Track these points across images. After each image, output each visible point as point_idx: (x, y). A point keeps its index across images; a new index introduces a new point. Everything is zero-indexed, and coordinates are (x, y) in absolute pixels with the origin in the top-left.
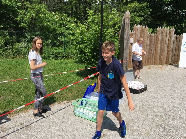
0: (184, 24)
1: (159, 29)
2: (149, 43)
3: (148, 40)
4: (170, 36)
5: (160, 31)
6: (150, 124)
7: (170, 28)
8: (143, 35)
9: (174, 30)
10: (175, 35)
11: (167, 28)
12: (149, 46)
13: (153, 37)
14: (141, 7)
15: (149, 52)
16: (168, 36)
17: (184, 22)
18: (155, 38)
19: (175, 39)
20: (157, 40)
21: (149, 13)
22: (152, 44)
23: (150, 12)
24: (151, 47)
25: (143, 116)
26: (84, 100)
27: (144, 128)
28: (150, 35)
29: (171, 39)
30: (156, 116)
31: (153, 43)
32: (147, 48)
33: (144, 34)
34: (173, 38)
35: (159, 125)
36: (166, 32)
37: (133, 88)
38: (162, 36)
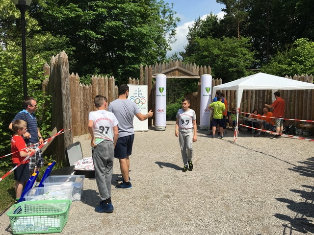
0: (121, 71)
1: (95, 77)
2: (83, 99)
3: (82, 94)
4: (110, 89)
5: (97, 82)
6: (133, 209)
7: (109, 77)
8: (73, 88)
9: (114, 80)
10: (116, 87)
11: (105, 77)
12: (84, 104)
13: (87, 89)
14: (58, 42)
15: (84, 112)
16: (107, 88)
17: (120, 68)
18: (90, 92)
19: (117, 92)
20: (93, 94)
21: (72, 53)
22: (87, 101)
23: (73, 51)
24: (87, 105)
25: (119, 203)
26: (22, 204)
27: (129, 217)
28: (83, 87)
29: (112, 92)
30: (134, 197)
31: (89, 99)
32: (82, 106)
33: (74, 86)
34: (114, 91)
35: (143, 208)
36: (103, 82)
37: (87, 169)
38: (99, 88)
